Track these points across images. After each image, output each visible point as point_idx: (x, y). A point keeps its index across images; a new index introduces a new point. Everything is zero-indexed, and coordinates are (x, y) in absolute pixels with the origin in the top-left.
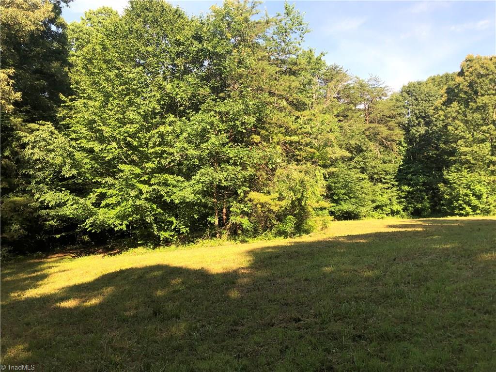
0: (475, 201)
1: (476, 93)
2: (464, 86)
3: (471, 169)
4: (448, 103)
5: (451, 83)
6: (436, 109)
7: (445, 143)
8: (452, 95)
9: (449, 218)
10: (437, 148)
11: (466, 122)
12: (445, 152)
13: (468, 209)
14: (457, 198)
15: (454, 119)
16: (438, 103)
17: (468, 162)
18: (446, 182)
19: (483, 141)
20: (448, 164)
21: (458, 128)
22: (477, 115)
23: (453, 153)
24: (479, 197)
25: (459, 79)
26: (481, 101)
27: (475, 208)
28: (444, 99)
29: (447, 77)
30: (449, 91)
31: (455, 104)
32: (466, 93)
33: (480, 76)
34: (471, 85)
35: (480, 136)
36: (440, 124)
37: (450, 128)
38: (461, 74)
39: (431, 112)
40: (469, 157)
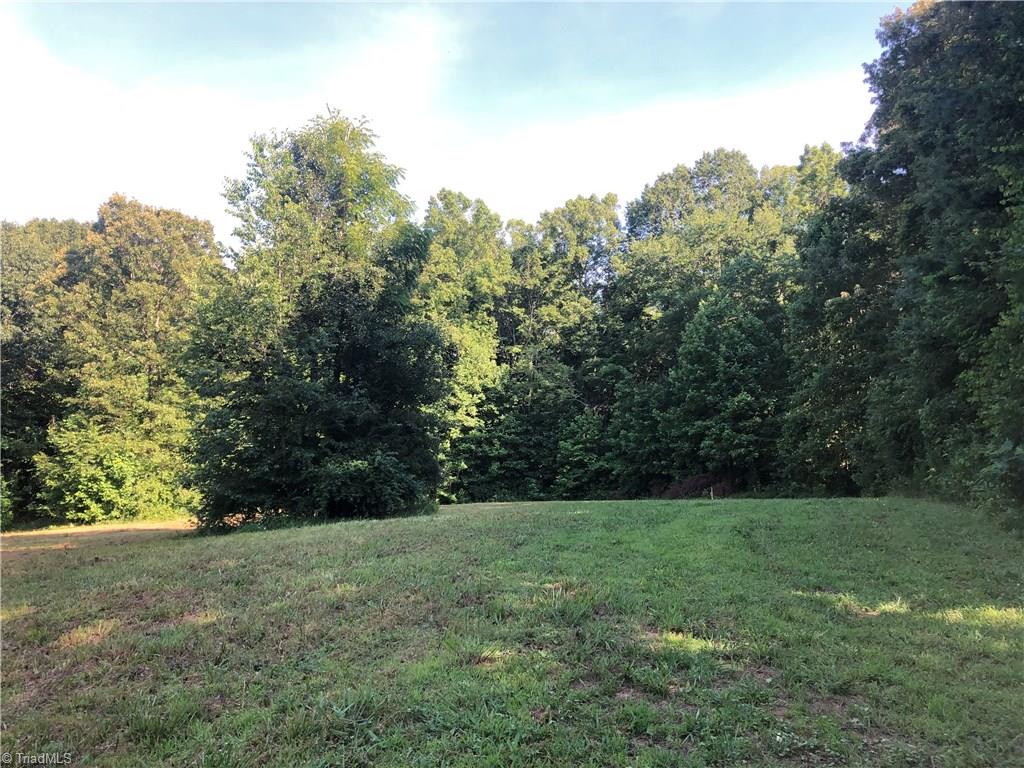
0: (109, 492)
1: (126, 272)
2: (104, 252)
3: (106, 424)
4: (68, 281)
5: (79, 242)
6: (41, 290)
7: (59, 366)
8: (77, 269)
9: (54, 530)
10: (39, 376)
11: (104, 327)
12: (56, 385)
13: (95, 508)
14: (72, 486)
15: (80, 317)
16: (47, 278)
17: (101, 410)
18: (52, 451)
19: (134, 370)
20: (61, 412)
21: (87, 338)
22: (126, 318)
23: (72, 389)
24: (118, 483)
25: (94, 238)
26: (135, 289)
27: (108, 507)
28: (61, 271)
29: (71, 227)
30: (73, 258)
31: (82, 287)
32: (107, 268)
33: (134, 240)
34: (117, 255)
35: (127, 359)
36: (50, 325)
37: (68, 334)
38: (99, 228)
39: (29, 293)
40: (104, 401)
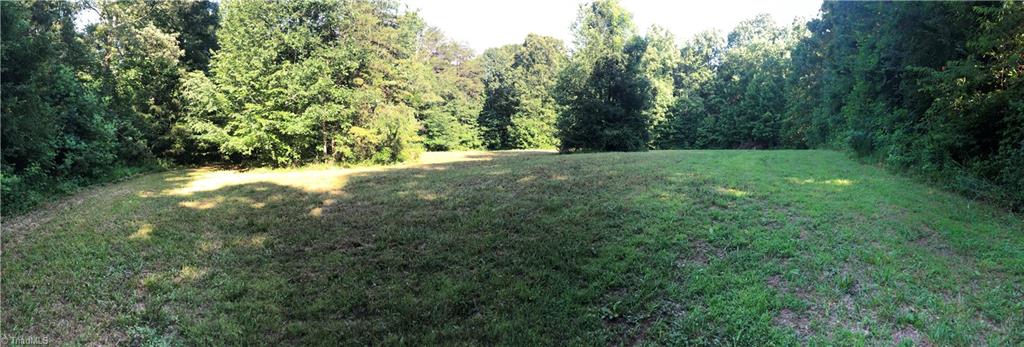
0: (530, 139)
1: (534, 61)
2: (527, 53)
3: (529, 116)
4: (515, 66)
5: (518, 52)
6: (507, 69)
7: (513, 96)
8: (518, 61)
9: (513, 150)
10: (507, 100)
11: (527, 81)
12: (512, 103)
13: (526, 144)
14: (519, 136)
15: (520, 78)
16: (508, 65)
17: (527, 110)
18: (512, 125)
19: (537, 97)
20: (514, 112)
21: (521, 85)
22: (534, 78)
23: (517, 103)
24: (533, 136)
25: (524, 49)
26: (537, 67)
27: (530, 144)
28: (513, 62)
29: (516, 46)
30: (517, 57)
31: (520, 67)
32: (527, 60)
33: (536, 48)
34: (530, 55)
35: (535, 93)
36: (510, 82)
37: (516, 85)
38: (525, 45)
39: (503, 71)
40: (528, 108)
